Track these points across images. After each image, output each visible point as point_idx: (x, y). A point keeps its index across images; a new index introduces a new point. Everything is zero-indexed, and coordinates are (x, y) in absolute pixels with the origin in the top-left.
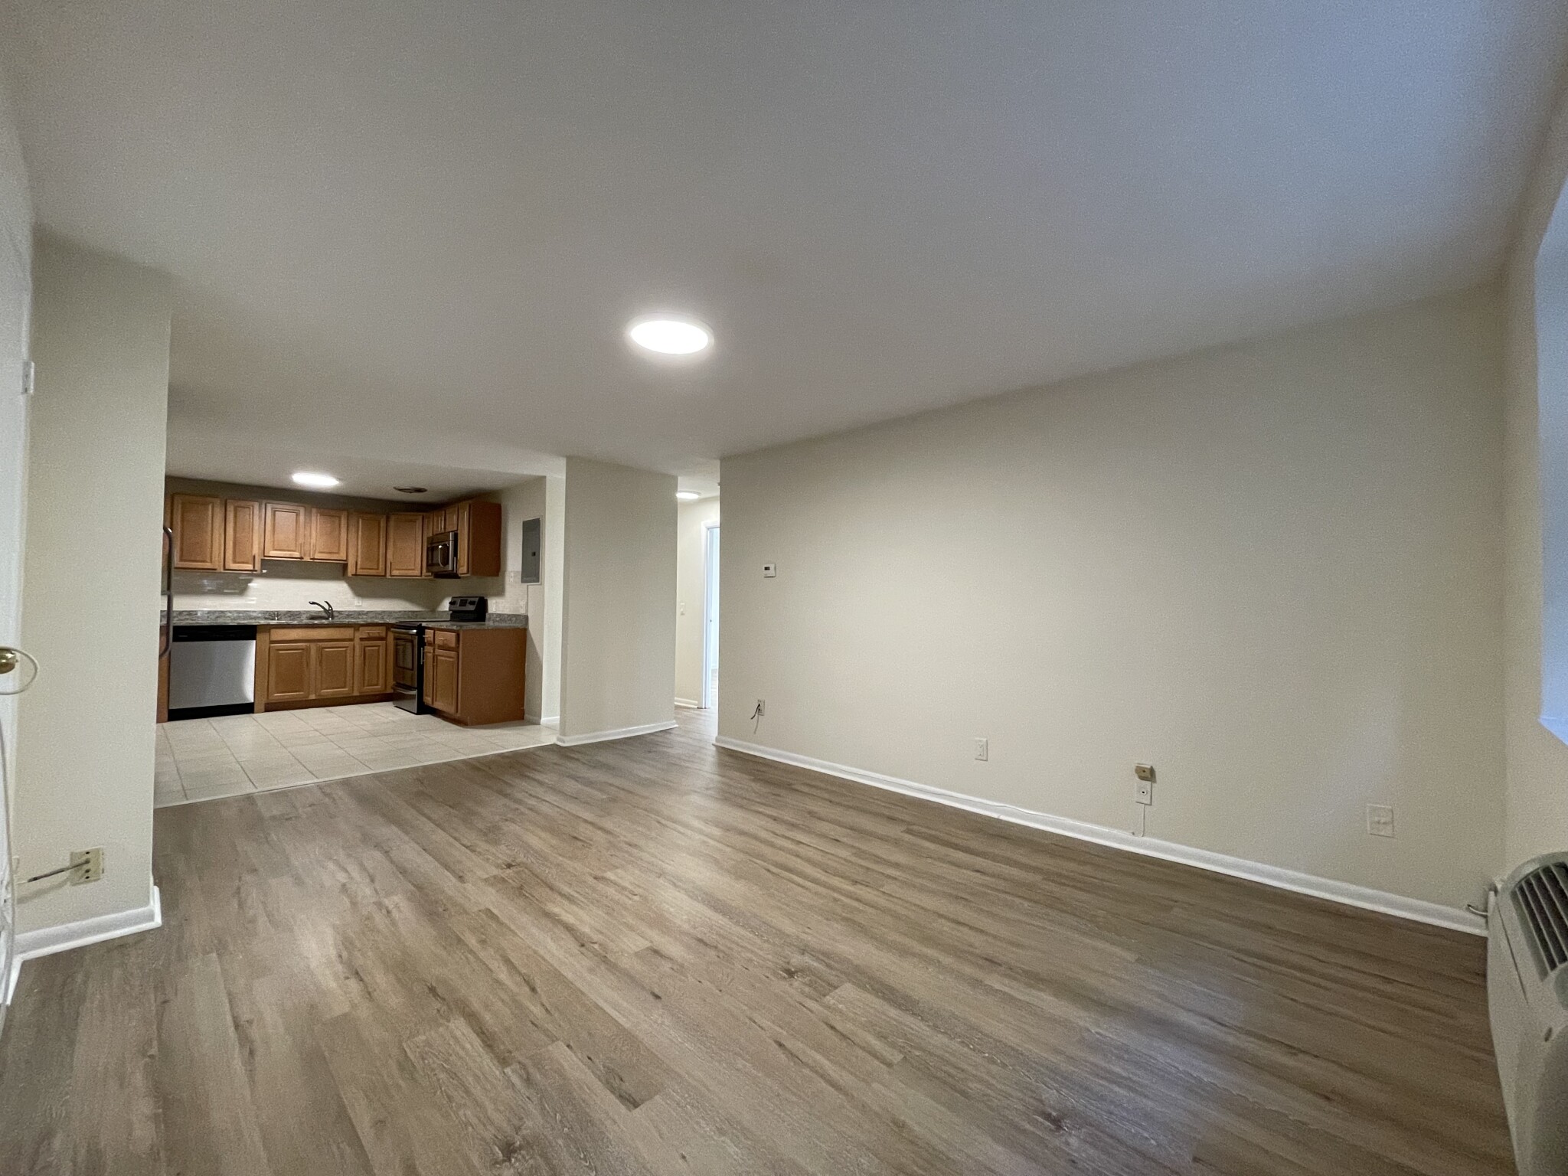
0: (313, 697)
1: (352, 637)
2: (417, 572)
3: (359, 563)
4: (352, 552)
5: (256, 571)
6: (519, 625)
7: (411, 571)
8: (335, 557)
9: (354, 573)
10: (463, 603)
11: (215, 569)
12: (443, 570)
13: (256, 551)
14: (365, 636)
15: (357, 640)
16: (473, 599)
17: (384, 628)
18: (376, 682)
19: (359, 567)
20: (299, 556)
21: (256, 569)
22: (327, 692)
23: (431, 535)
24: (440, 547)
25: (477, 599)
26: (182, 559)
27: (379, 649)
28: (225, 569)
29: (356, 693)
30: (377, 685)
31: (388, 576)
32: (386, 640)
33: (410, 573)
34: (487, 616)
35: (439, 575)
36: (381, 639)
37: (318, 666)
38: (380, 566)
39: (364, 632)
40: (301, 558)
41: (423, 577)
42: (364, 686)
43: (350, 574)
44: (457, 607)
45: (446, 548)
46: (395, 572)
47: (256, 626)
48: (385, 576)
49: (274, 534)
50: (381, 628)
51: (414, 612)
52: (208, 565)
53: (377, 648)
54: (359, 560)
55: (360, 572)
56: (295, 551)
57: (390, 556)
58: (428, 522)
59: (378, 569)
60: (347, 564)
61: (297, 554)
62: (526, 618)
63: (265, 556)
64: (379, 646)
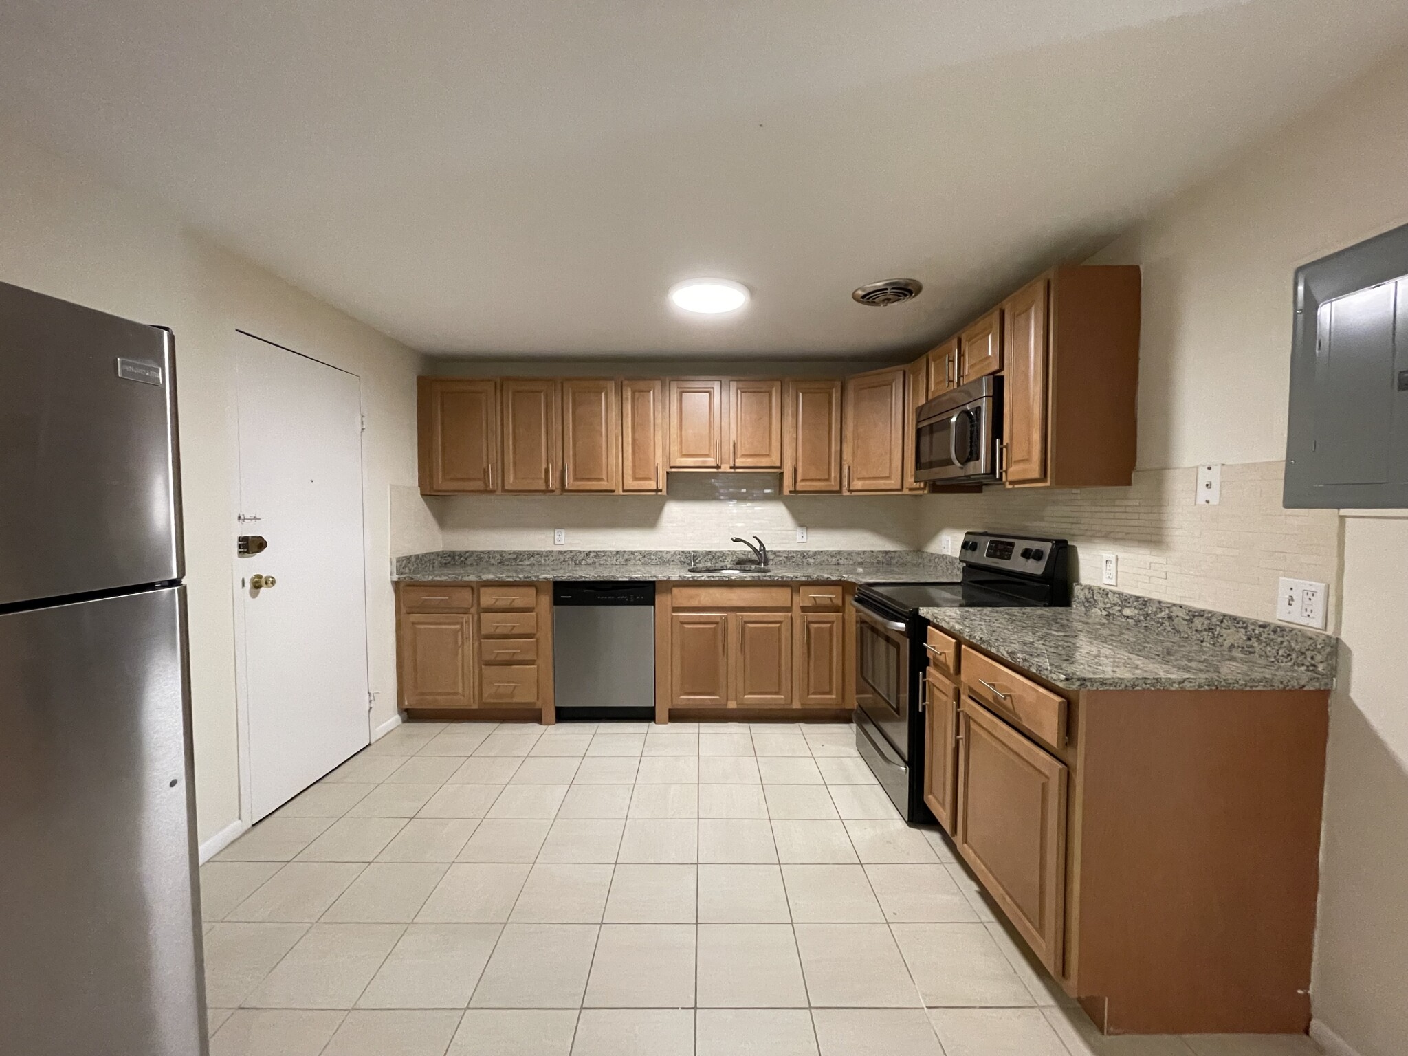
0: (732, 705)
1: (789, 605)
2: (894, 483)
3: (800, 471)
4: (789, 453)
5: (661, 491)
6: (1301, 677)
7: (882, 482)
8: (764, 462)
9: (792, 488)
10: (1001, 548)
11: (613, 491)
12: (961, 473)
13: (659, 460)
14: (808, 603)
15: (796, 611)
16: (1035, 546)
17: (839, 589)
18: (828, 689)
19: (799, 478)
20: (714, 464)
21: (660, 488)
22: (752, 699)
23: (923, 401)
24: (954, 420)
25: (1047, 548)
26: (576, 479)
27: (831, 629)
28: (624, 491)
29: (796, 705)
30: (830, 693)
31: (846, 493)
32: (843, 612)
33: (882, 484)
34: (1077, 590)
35: (938, 487)
36: (837, 609)
37: (739, 653)
38: (833, 475)
39: (808, 597)
40: (718, 467)
41: (906, 492)
42: (808, 695)
43: (786, 492)
44: (981, 557)
45: (971, 419)
46: (858, 485)
47: (654, 582)
48: (840, 491)
49: (681, 430)
50: (832, 588)
51: (887, 552)
52: (604, 485)
53: (829, 625)
54: (800, 464)
55: (801, 486)
56: (707, 456)
57: (847, 456)
58: (916, 382)
59: (828, 480)
60: (782, 474)
61: (711, 461)
62: (1334, 650)
63: (671, 467)
64: (832, 622)
